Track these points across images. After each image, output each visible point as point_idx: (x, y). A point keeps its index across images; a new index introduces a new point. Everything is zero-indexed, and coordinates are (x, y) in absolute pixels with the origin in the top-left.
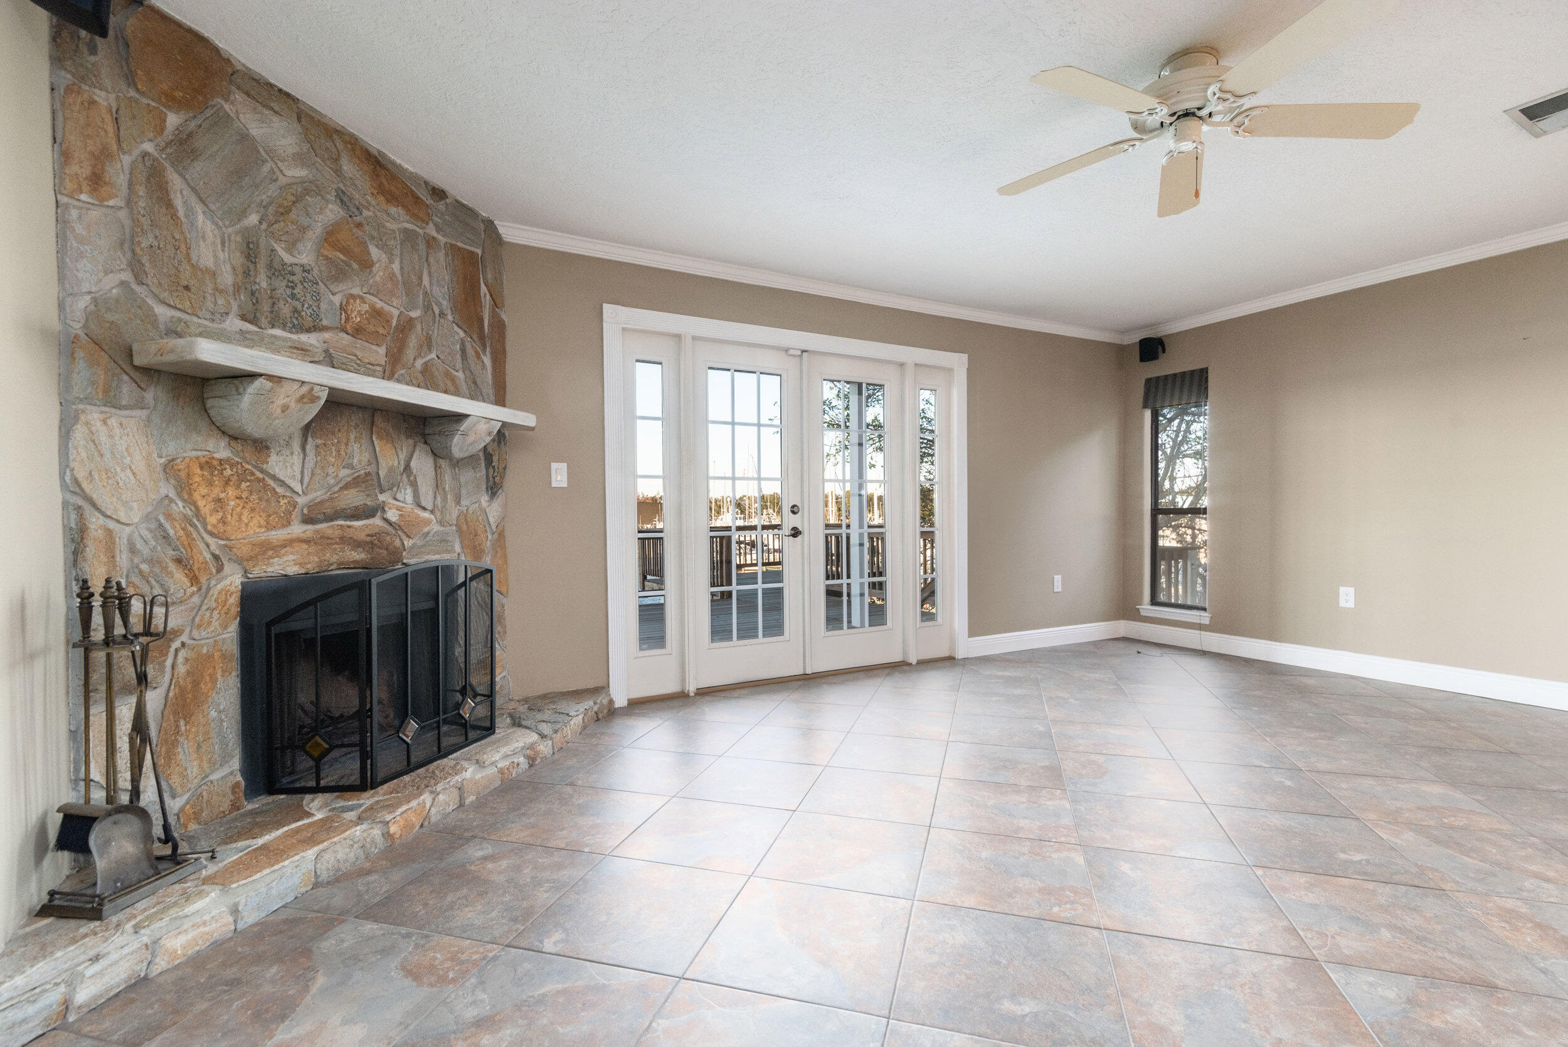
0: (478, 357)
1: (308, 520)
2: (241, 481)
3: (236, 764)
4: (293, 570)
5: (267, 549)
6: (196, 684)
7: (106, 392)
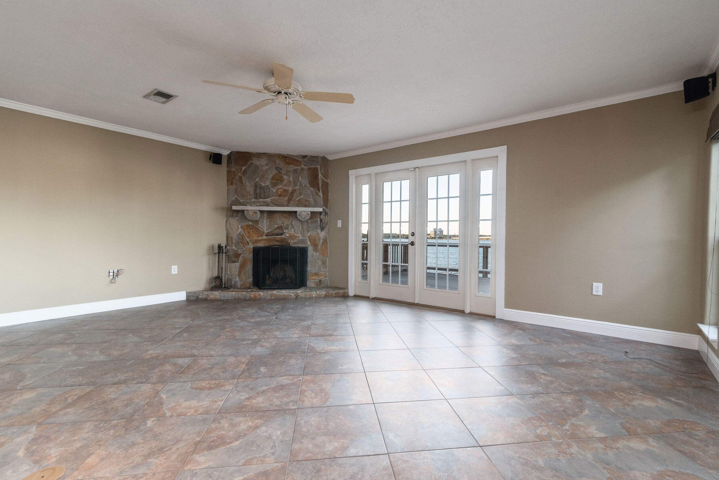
0: (317, 194)
1: (266, 236)
2: (253, 228)
3: (251, 279)
4: (262, 245)
5: (257, 241)
6: (244, 263)
7: (232, 215)
